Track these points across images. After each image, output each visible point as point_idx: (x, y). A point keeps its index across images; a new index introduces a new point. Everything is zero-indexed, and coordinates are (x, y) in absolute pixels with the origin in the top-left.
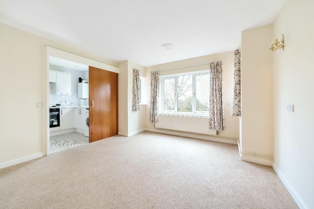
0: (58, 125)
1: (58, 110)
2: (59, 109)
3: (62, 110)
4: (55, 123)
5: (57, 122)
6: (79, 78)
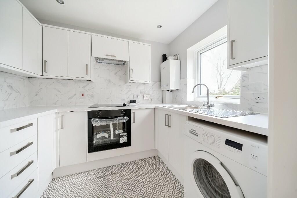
0: (128, 144)
1: (127, 113)
2: (130, 110)
3: (134, 113)
4: (123, 140)
5: (126, 138)
6: (163, 56)
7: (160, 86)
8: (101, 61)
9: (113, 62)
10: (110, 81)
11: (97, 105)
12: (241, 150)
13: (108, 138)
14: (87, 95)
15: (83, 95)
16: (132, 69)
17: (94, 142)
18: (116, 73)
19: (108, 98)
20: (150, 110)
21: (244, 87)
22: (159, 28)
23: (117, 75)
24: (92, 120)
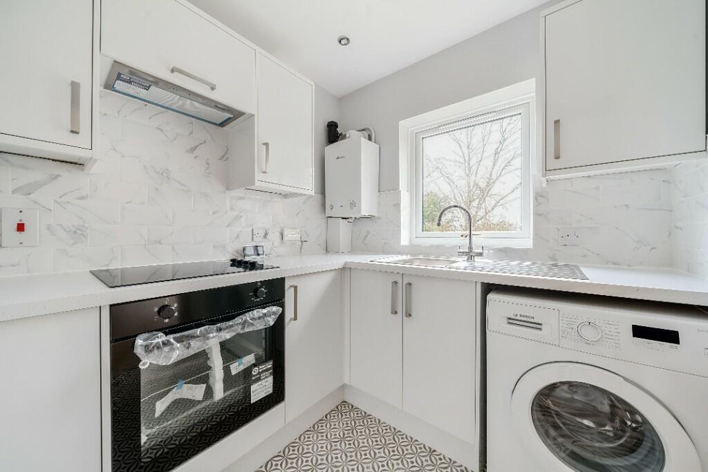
0: (277, 395)
3: (296, 288)
4: (261, 389)
5: (271, 379)
6: (328, 126)
7: (324, 205)
8: (132, 89)
9: (189, 105)
10: (165, 175)
11: (107, 271)
12: (678, 343)
13: (203, 401)
14: (49, 228)
15: (21, 227)
16: (266, 144)
17: (144, 439)
18: (193, 149)
19: (160, 242)
20: (332, 274)
21: (540, 215)
22: (345, 45)
23: (196, 157)
24: (139, 342)
